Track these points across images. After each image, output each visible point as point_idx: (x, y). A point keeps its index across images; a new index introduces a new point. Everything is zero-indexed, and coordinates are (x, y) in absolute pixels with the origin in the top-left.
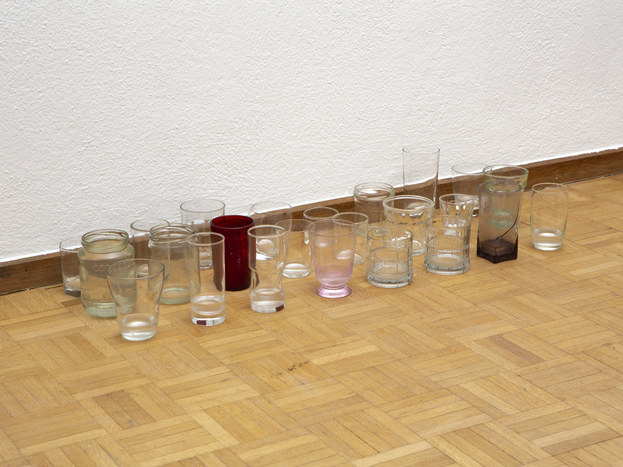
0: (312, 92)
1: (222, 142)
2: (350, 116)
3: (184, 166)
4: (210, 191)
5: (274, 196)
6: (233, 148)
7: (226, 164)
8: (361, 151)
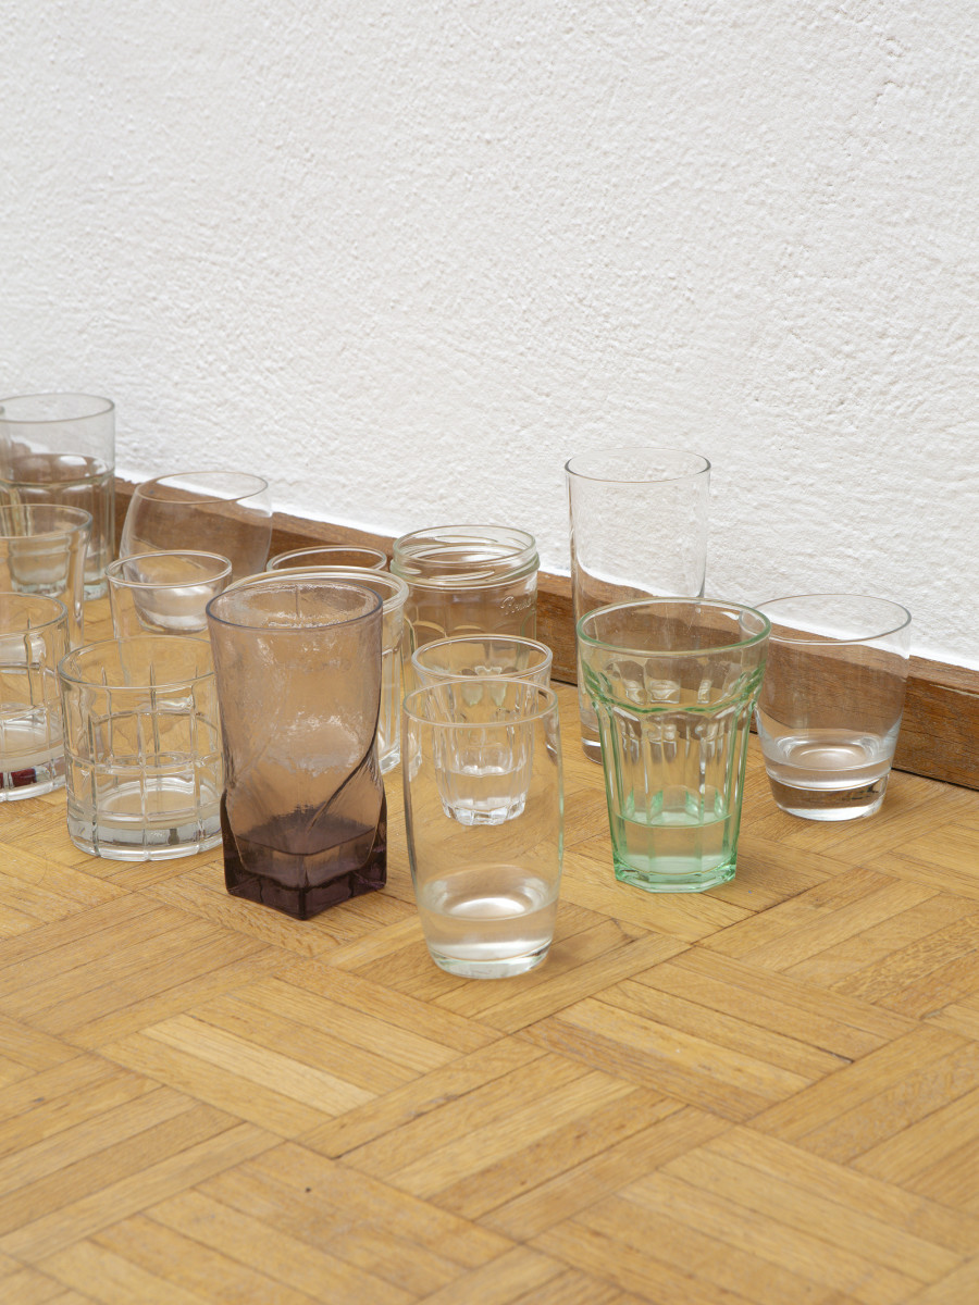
0: (438, 161)
1: (212, 257)
2: (553, 282)
3: (130, 298)
4: (190, 397)
5: (342, 479)
6: (239, 284)
7: (222, 327)
8: (592, 425)
